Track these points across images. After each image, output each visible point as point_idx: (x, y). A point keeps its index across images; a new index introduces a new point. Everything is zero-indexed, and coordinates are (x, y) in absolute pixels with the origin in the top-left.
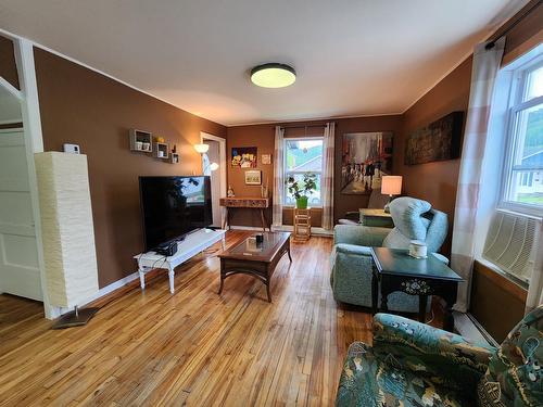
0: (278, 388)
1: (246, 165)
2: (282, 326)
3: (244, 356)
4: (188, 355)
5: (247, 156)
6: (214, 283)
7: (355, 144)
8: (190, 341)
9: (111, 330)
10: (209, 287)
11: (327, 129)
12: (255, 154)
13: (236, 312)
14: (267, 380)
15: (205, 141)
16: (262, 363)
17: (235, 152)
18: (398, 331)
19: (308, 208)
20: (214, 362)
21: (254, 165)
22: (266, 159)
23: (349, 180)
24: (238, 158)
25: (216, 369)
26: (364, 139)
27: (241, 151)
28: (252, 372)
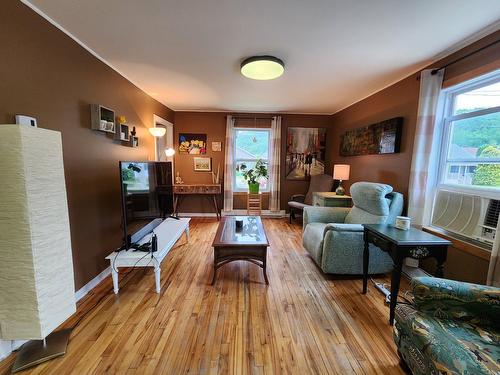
0: (331, 364)
1: (195, 151)
2: (293, 305)
3: (280, 342)
4: (225, 357)
5: (196, 142)
6: (198, 274)
7: (297, 137)
8: (216, 339)
9: (108, 352)
10: (196, 279)
11: (274, 123)
12: (205, 142)
13: (242, 300)
14: (317, 359)
15: (158, 125)
16: (301, 344)
17: (183, 138)
18: (442, 289)
19: (260, 193)
20: (257, 356)
21: (203, 151)
22: (216, 146)
23: (292, 167)
24: (187, 144)
25: (265, 363)
26: (304, 133)
27: (189, 137)
28: (299, 356)
